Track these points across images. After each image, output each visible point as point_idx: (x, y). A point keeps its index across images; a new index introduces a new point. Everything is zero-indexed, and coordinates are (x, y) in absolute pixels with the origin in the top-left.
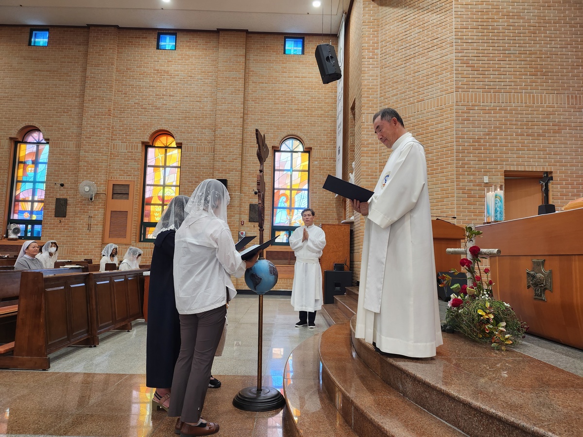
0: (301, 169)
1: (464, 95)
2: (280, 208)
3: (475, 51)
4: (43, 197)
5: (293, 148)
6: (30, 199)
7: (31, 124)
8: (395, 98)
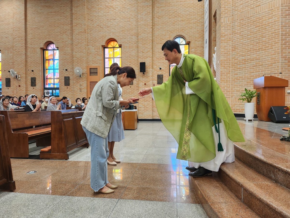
4: (58, 77)
5: (180, 43)
6: (53, 78)
7: (49, 40)
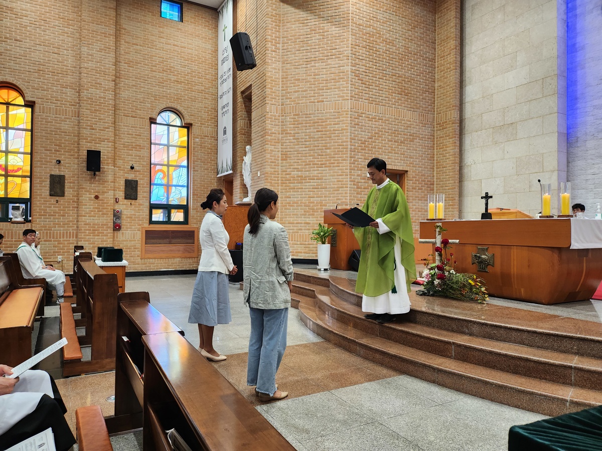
0: (179, 144)
1: (356, 103)
2: (157, 185)
3: (364, 67)
5: (170, 122)
8: (296, 94)
